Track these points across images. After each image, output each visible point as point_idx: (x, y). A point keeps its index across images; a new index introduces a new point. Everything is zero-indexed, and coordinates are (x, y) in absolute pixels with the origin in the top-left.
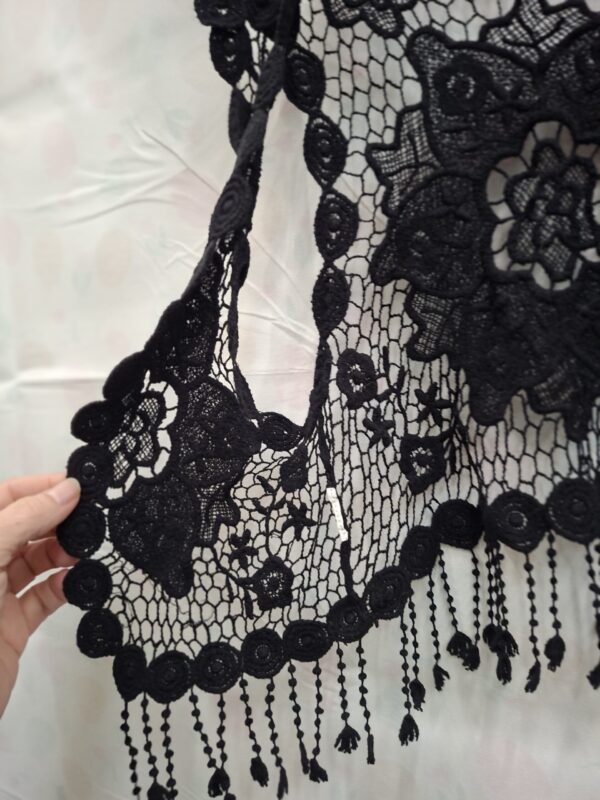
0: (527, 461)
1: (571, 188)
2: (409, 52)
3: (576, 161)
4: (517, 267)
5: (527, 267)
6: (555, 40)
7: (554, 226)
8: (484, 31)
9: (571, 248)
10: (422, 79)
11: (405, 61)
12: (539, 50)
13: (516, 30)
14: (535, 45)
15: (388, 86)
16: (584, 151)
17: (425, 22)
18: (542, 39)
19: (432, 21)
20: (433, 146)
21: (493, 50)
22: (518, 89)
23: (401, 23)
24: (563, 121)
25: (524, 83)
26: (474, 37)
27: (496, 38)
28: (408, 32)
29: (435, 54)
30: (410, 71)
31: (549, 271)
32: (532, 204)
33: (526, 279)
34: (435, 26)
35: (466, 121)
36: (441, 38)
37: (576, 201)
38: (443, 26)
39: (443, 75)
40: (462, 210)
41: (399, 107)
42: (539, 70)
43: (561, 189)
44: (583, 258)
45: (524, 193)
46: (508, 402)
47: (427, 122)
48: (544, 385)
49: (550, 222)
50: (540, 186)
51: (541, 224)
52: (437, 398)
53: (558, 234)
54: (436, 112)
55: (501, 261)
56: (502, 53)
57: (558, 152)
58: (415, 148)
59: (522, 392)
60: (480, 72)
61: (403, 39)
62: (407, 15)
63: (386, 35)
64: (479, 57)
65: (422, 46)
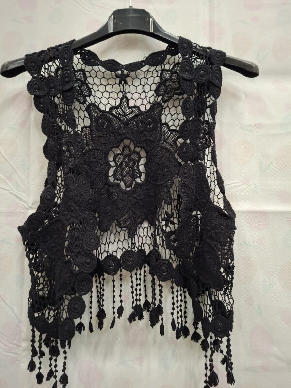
0: (116, 244)
1: (133, 160)
2: (87, 109)
3: (135, 152)
4: (116, 181)
5: (119, 182)
6: (131, 116)
7: (127, 170)
8: (111, 109)
9: (132, 178)
10: (91, 118)
11: (86, 111)
12: (126, 118)
13: (119, 110)
14: (125, 116)
15: (79, 118)
16: (138, 150)
17: (93, 102)
18: (127, 115)
19: (95, 102)
20: (93, 140)
21: (113, 115)
22: (119, 128)
23: (85, 101)
24: (132, 140)
25: (121, 127)
26: (107, 110)
27: (114, 112)
28: (87, 103)
29: (95, 112)
30: (87, 115)
31: (125, 184)
32: (121, 163)
33: (118, 185)
34: (96, 103)
35: (103, 134)
36: (98, 108)
37: (134, 164)
38: (99, 104)
39: (97, 119)
40: (100, 161)
41: (83, 125)
42: (126, 124)
43: (130, 160)
44: (136, 181)
45: (120, 159)
46: (111, 224)
47: (91, 132)
48: (122, 219)
49: (127, 169)
50: (124, 158)
51: (124, 169)
53: (128, 173)
54: (94, 129)
55: (111, 179)
56: (115, 116)
57: (130, 149)
58: (87, 139)
59: (115, 221)
60: (109, 121)
61: (86, 106)
62: (87, 98)
63: (80, 103)
64: (109, 116)
65: (92, 108)
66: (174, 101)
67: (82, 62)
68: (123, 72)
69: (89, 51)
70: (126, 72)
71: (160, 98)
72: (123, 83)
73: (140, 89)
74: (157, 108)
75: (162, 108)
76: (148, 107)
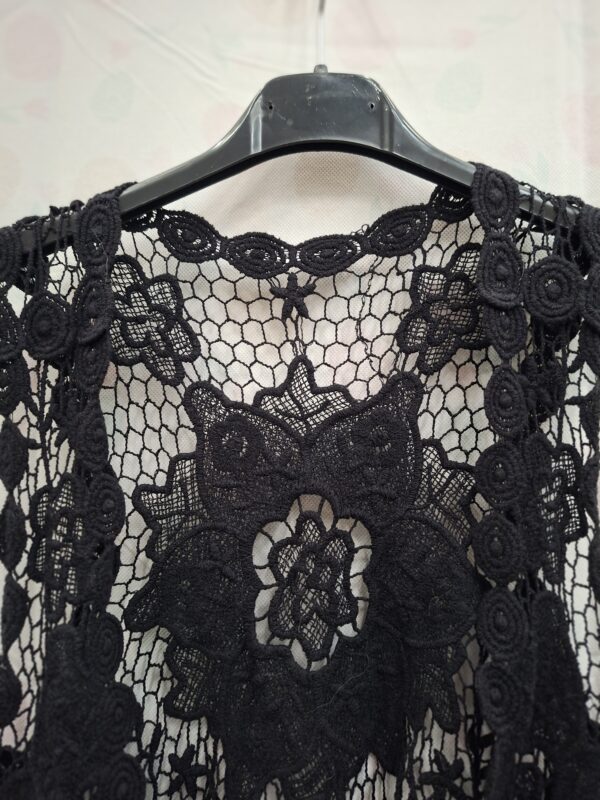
1: (331, 562)
2: (187, 402)
3: (336, 534)
4: (276, 641)
5: (287, 642)
6: (322, 417)
7: (313, 600)
8: (259, 397)
9: (329, 624)
10: (198, 429)
11: (182, 408)
12: (307, 423)
13: (286, 402)
14: (304, 419)
15: (163, 429)
16: (343, 525)
17: (205, 377)
18: (311, 415)
19: (211, 377)
20: (205, 498)
21: (265, 416)
22: (287, 457)
23: (180, 375)
24: (325, 496)
25: (292, 453)
26: (249, 401)
27: (268, 405)
28: (188, 383)
29: (212, 409)
30: (186, 420)
31: (306, 649)
32: (294, 572)
33: (285, 655)
34: (213, 382)
35: (236, 478)
36: (219, 395)
37: (335, 576)
38: (221, 385)
39: (219, 429)
40: (227, 569)
41: (174, 453)
42: (307, 443)
43: (321, 564)
44: (340, 634)
45: (289, 561)
46: (264, 790)
47: (199, 472)
48: (297, 776)
49: (310, 596)
50: (302, 555)
51: (300, 599)
52: (193, 763)
53: (315, 610)
54: (209, 464)
55: (261, 630)
56: (274, 421)
57: (320, 526)
58: (186, 496)
59: (276, 781)
60: (254, 434)
61: (182, 390)
62: (187, 366)
63: (165, 381)
64: (253, 420)
65: (200, 399)
66: (458, 367)
67: (165, 252)
68: (292, 279)
69: (183, 213)
70: (303, 278)
71: (413, 357)
72: (295, 313)
73: (348, 332)
74: (403, 391)
75: (419, 391)
76: (376, 386)
